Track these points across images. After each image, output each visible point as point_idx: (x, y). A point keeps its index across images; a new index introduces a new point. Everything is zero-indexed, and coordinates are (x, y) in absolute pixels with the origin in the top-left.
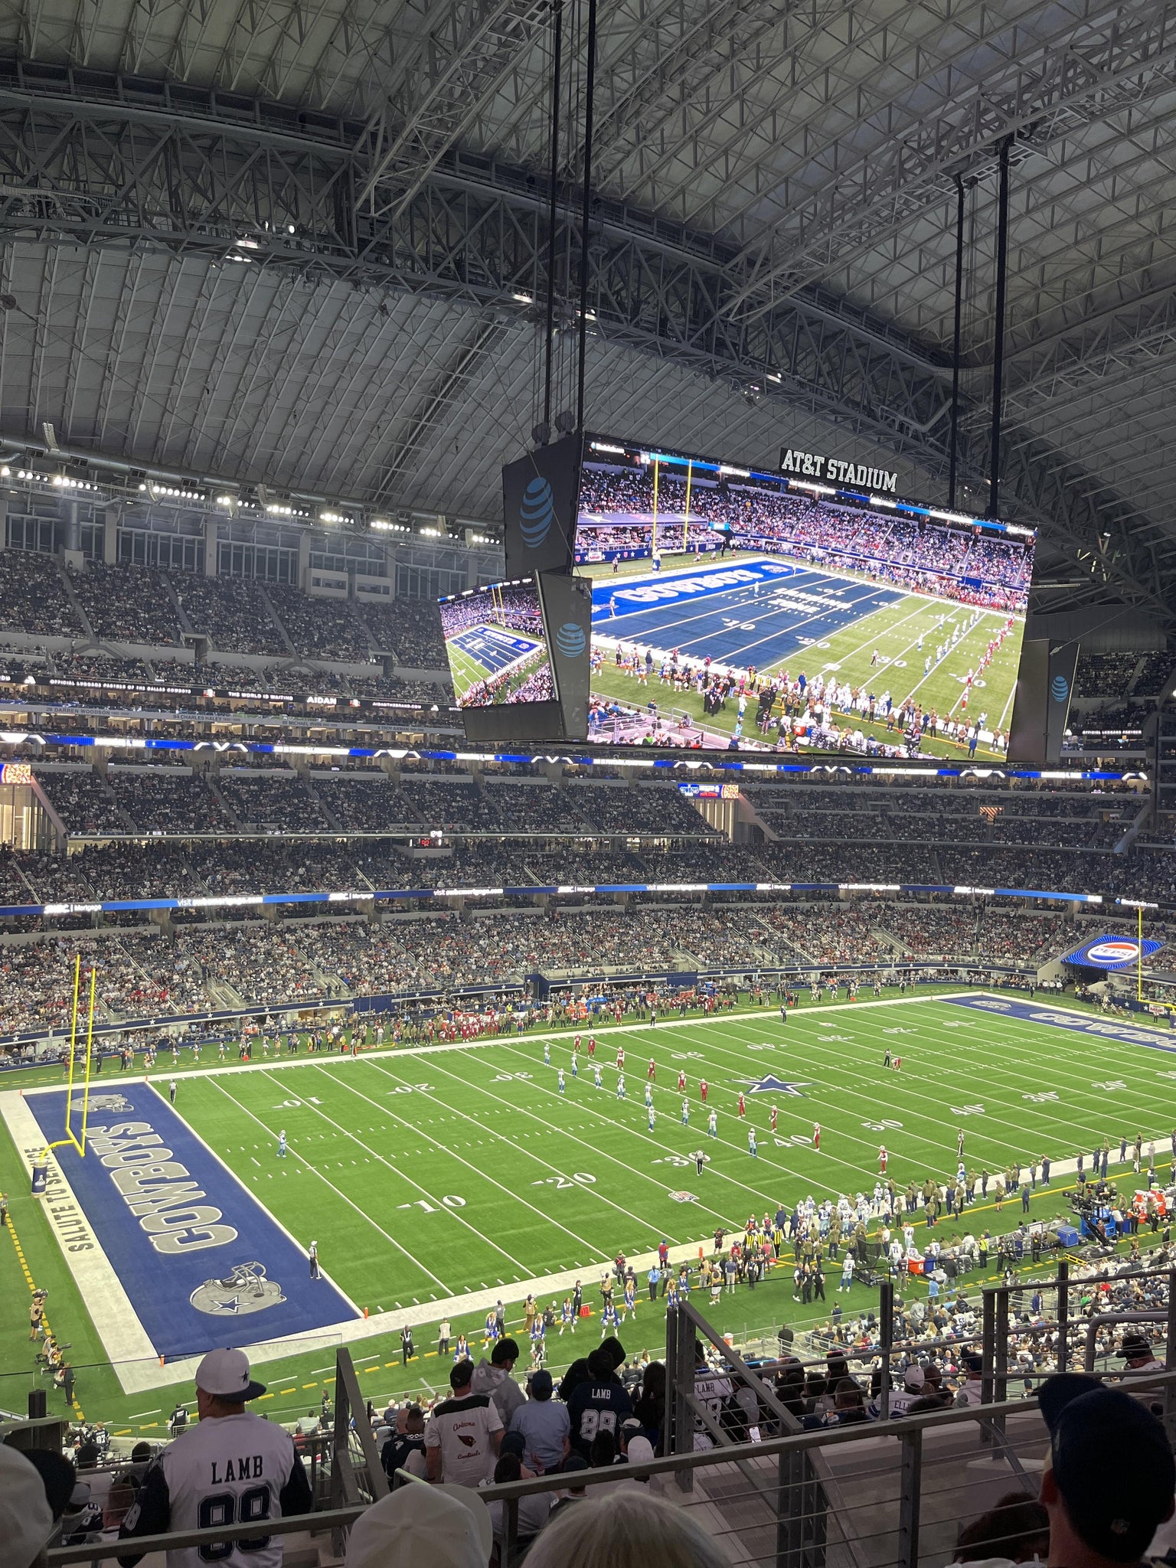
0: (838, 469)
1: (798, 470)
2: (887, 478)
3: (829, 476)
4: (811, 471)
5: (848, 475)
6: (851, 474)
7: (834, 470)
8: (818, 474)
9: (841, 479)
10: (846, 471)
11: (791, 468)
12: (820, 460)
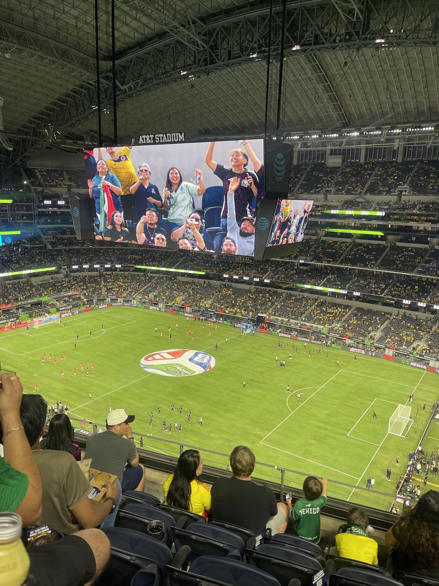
1: (145, 142)
4: (150, 141)
5: (164, 139)
6: (165, 138)
7: (158, 138)
8: (152, 142)
9: (161, 141)
10: (162, 137)
11: (143, 142)
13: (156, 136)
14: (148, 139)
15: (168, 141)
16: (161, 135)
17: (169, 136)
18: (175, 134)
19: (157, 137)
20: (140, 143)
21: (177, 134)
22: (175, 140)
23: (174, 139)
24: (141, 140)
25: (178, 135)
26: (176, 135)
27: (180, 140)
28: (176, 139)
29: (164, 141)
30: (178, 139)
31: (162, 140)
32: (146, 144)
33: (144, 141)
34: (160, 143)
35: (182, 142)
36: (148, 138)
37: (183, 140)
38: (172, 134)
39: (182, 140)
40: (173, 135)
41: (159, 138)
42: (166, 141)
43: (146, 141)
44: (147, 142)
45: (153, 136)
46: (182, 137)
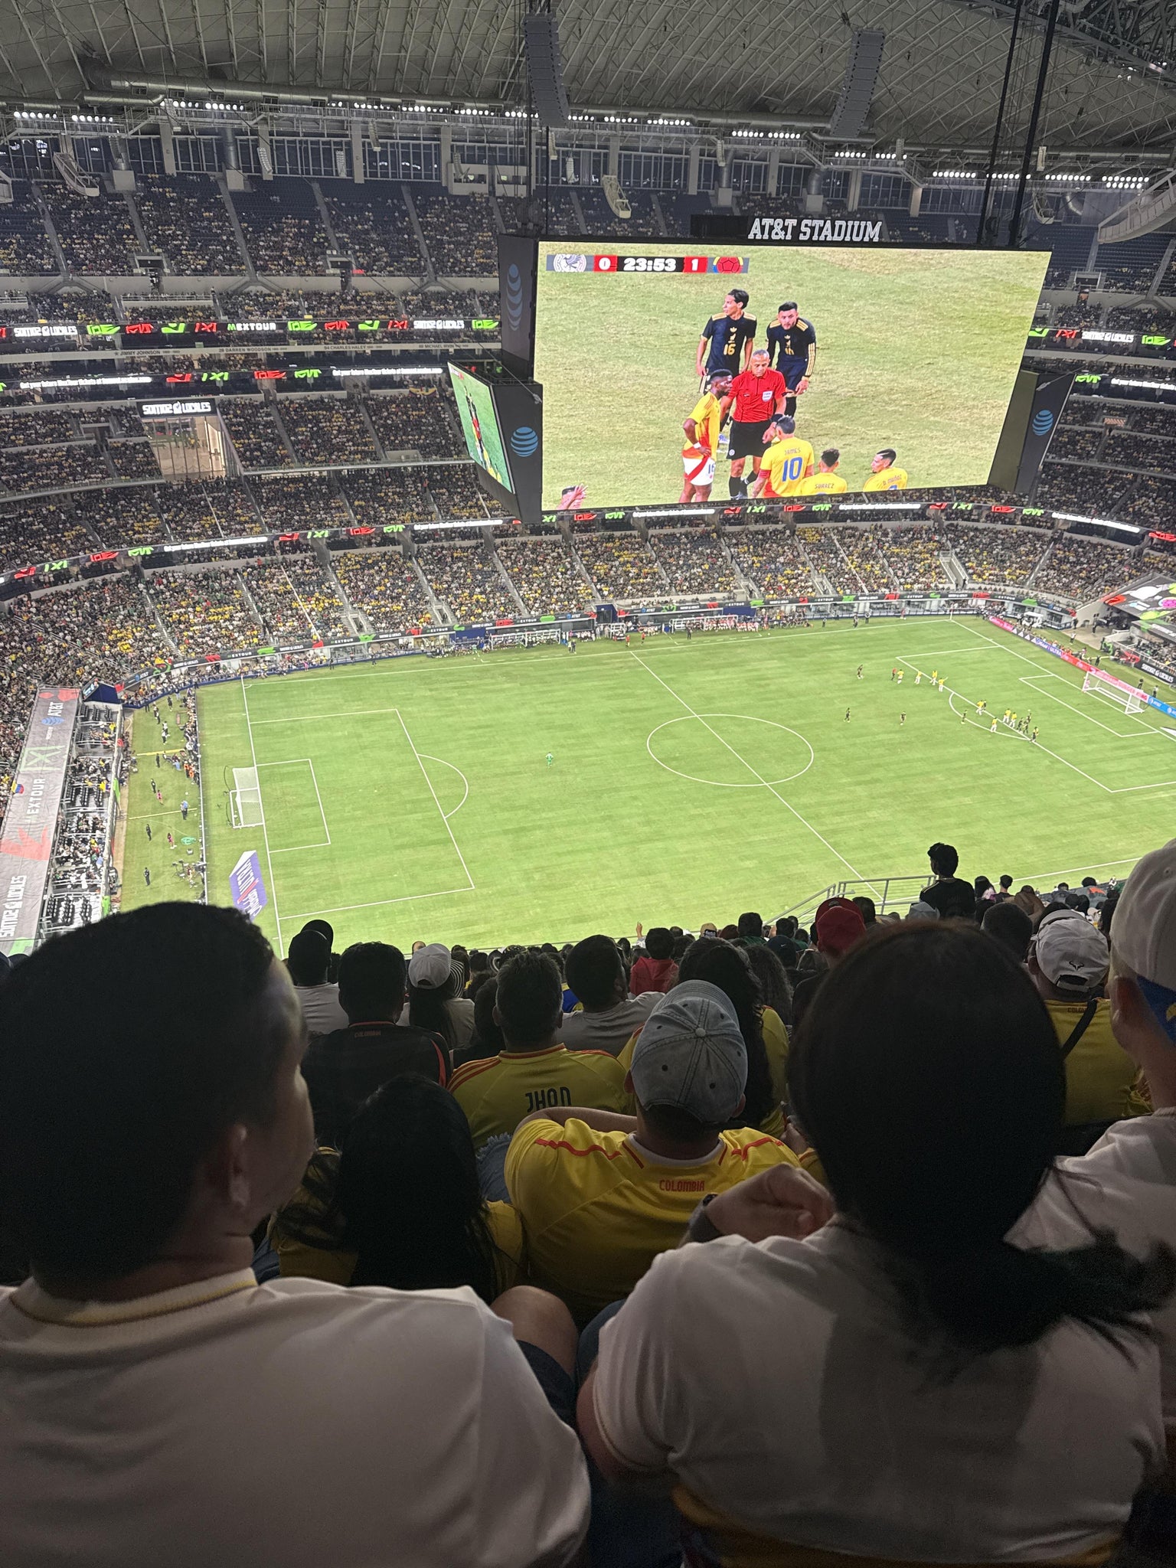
0: (813, 229)
1: (766, 237)
2: (869, 228)
3: (802, 237)
4: (781, 236)
5: (824, 233)
7: (808, 230)
8: (789, 237)
9: (815, 238)
10: (821, 229)
11: (759, 237)
12: (792, 222)
13: (805, 222)
14: (777, 229)
15: (836, 238)
16: (818, 223)
17: (841, 226)
18: (857, 223)
19: (806, 226)
20: (751, 236)
21: (863, 224)
22: (855, 239)
23: (851, 236)
24: (755, 231)
25: (866, 227)
26: (859, 227)
27: (866, 239)
29: (822, 238)
30: (864, 235)
31: (819, 235)
32: (770, 242)
33: (763, 233)
34: (810, 243)
35: (871, 244)
36: (778, 227)
38: (850, 223)
39: (871, 240)
40: (853, 226)
42: (829, 238)
43: (770, 234)
44: (774, 237)
45: (794, 222)
46: (874, 232)
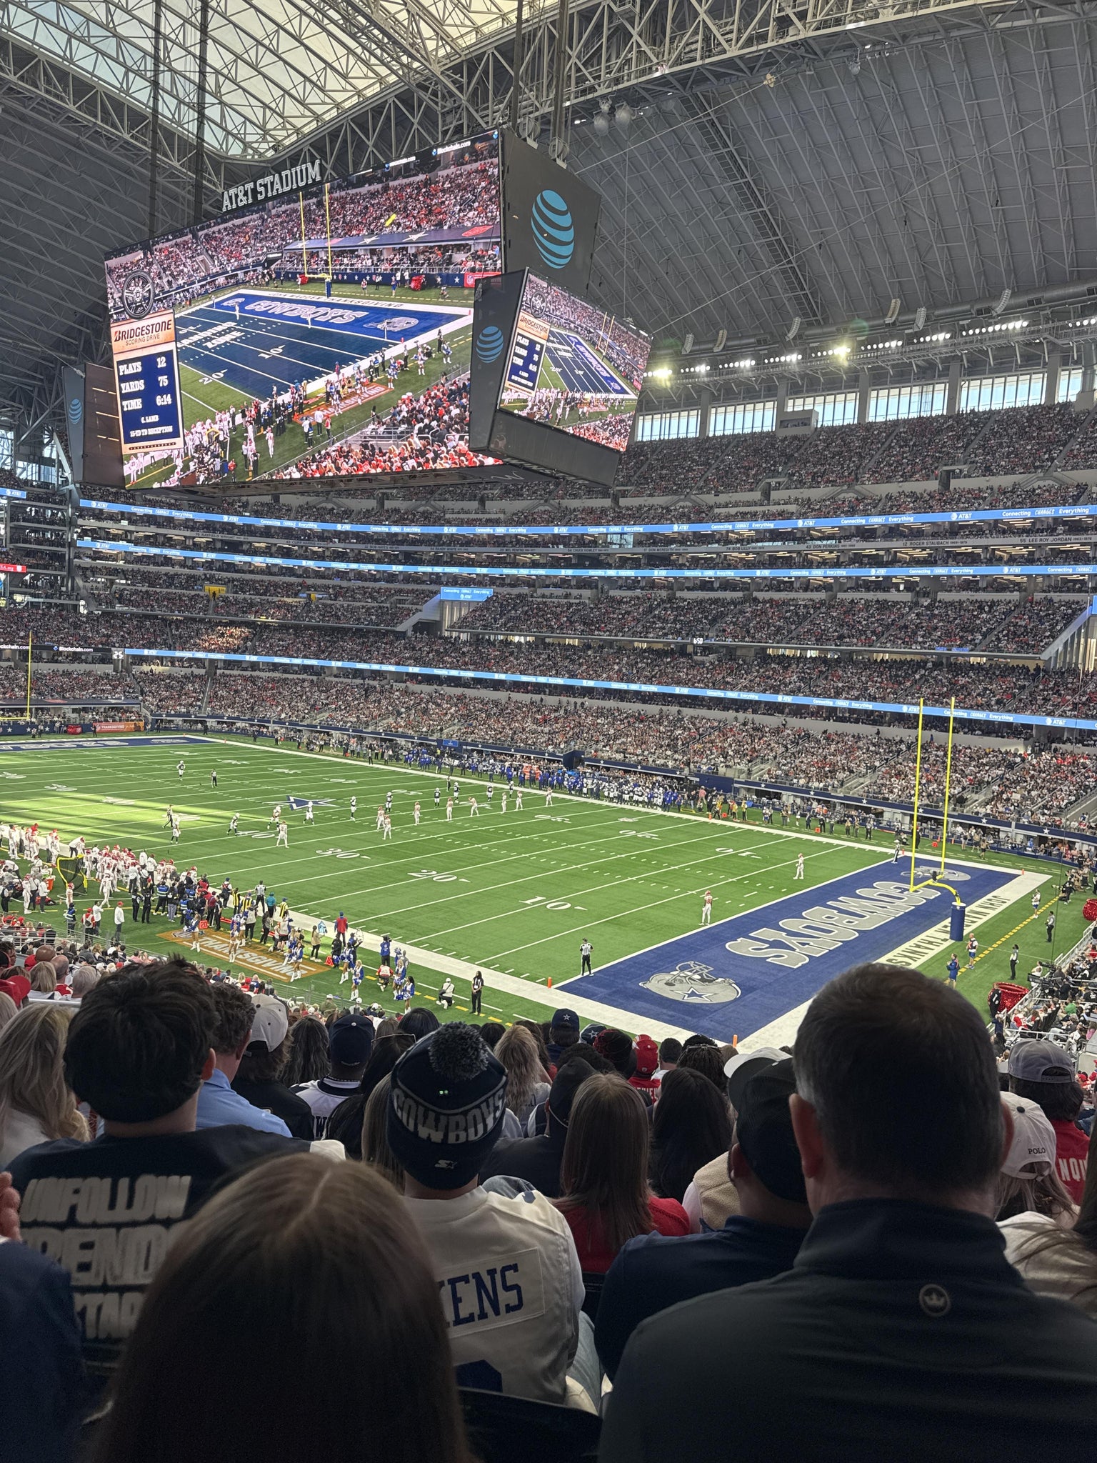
28: (302, 181)
33: (232, 204)
37: (318, 178)
41: (265, 186)
